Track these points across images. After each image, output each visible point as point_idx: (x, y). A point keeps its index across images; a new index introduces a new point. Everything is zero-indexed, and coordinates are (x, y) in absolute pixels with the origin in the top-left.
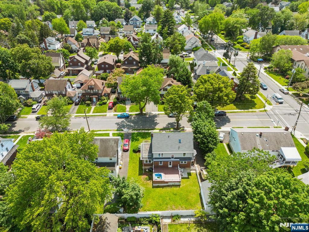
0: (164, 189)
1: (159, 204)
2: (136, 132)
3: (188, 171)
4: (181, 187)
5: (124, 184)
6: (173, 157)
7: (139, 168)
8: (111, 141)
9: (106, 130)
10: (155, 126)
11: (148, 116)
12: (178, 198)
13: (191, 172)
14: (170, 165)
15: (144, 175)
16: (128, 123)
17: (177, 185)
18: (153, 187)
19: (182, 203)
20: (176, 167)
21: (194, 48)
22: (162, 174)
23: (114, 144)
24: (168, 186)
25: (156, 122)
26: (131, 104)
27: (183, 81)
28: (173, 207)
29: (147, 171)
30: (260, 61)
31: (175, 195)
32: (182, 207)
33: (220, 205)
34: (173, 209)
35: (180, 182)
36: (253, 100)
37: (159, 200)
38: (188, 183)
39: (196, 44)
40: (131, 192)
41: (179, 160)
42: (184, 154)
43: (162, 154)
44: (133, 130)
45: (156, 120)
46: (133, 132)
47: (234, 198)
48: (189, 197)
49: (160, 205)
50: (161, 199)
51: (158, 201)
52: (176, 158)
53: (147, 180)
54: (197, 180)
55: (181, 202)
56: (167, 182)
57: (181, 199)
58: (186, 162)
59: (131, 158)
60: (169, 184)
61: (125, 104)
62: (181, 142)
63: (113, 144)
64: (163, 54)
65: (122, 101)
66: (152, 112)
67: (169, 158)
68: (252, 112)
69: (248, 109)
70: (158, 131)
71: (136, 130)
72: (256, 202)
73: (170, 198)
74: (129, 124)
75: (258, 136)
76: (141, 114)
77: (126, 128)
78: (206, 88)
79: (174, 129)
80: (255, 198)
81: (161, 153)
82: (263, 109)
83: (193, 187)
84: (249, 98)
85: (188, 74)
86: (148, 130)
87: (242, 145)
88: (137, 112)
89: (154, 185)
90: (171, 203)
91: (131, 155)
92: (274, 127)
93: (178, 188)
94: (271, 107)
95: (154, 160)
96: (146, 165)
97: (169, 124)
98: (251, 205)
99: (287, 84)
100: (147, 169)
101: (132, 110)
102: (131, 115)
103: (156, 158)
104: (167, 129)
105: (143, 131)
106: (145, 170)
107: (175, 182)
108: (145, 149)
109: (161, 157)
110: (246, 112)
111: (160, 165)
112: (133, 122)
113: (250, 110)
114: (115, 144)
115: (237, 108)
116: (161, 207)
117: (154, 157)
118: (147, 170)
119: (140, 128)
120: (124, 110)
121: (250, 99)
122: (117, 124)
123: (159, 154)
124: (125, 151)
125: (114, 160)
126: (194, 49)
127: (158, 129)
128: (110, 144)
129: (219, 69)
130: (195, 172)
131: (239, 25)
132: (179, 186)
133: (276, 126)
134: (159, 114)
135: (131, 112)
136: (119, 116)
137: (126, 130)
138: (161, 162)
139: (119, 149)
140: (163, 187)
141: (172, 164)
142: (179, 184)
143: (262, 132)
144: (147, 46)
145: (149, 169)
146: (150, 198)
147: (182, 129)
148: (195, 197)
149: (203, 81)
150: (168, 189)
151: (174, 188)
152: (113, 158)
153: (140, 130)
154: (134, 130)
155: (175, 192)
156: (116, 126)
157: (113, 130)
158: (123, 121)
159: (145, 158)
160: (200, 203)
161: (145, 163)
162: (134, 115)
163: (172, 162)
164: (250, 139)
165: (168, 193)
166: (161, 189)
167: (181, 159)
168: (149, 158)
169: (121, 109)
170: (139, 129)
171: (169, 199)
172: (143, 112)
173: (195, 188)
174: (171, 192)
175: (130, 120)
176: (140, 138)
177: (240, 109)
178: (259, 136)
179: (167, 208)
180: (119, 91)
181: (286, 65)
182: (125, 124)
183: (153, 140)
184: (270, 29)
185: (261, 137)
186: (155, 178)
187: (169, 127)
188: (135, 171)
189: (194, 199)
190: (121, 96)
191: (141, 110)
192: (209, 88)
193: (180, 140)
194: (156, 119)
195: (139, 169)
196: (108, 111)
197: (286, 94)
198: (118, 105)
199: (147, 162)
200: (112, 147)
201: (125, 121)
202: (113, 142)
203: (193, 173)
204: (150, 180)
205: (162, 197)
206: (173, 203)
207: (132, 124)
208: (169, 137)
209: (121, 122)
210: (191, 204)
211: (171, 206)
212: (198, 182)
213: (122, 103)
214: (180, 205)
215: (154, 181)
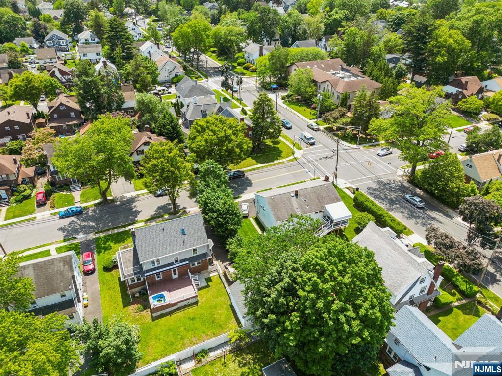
0: (174, 316)
1: (169, 343)
2: (102, 235)
3: (206, 275)
4: (199, 303)
5: (98, 332)
6: (176, 261)
7: (122, 295)
8: (56, 262)
9: (42, 246)
10: (136, 216)
11: (118, 203)
12: (198, 324)
13: (211, 275)
14: (175, 274)
15: (133, 304)
16: (83, 224)
17: (192, 303)
18: (154, 319)
19: (207, 329)
20: (185, 275)
21: (173, 78)
22: (165, 293)
23: (64, 266)
24: (179, 309)
25: (136, 211)
26: (82, 187)
27: (167, 133)
28: (194, 339)
29: (136, 295)
30: (274, 89)
31: (193, 319)
32: (207, 335)
33: (263, 312)
35: (197, 296)
36: (276, 146)
37: (168, 337)
38: (209, 294)
39: (176, 71)
40: (115, 340)
41: (188, 262)
42: (195, 250)
43: (158, 261)
44: (96, 233)
45: (135, 206)
46: (97, 236)
47: (280, 295)
48: (215, 316)
49: (172, 344)
50: (170, 333)
51: (166, 339)
52: (182, 261)
53: (141, 311)
54: (222, 285)
55: (204, 328)
56: (176, 304)
57: (204, 323)
58: (200, 263)
59: (103, 283)
60: (180, 305)
61: (69, 190)
62: (186, 232)
63: (62, 268)
64: (123, 93)
65: (62, 187)
66: (125, 195)
67: (172, 264)
68: (279, 163)
69: (272, 161)
70: (142, 224)
71: (101, 232)
72: (309, 292)
73: (186, 326)
74: (86, 224)
75: (293, 197)
76: (106, 203)
77: (81, 233)
78: (206, 140)
79: (170, 214)
80: (307, 287)
81: (155, 259)
82: (292, 157)
83: (218, 298)
84: (271, 144)
85: (173, 121)
86: (125, 226)
87: (275, 215)
88: (96, 199)
89: (154, 315)
90: (190, 334)
91: (101, 278)
92: (311, 180)
93: (195, 308)
94: (302, 152)
95: (145, 275)
96: (132, 287)
97: (159, 208)
98: (304, 297)
99: (314, 117)
100: (136, 293)
101: (87, 199)
102: (86, 208)
103: (148, 271)
104: (158, 218)
105: (116, 231)
106: (133, 295)
107: (189, 299)
108: (125, 261)
109: (156, 265)
110: (271, 165)
111: (157, 279)
112: (93, 219)
113: (276, 162)
114: (66, 267)
115: (257, 162)
116: (174, 347)
117: (144, 269)
119: (108, 226)
120: (70, 201)
121: (272, 146)
122: (62, 229)
123: (153, 263)
124: (88, 273)
125: (70, 294)
126: (175, 80)
127: (141, 221)
128: (56, 269)
129: (220, 107)
130: (216, 273)
131: (234, 37)
132: (196, 303)
133: (313, 177)
134: (138, 196)
135: (86, 202)
136: (63, 213)
137: (82, 236)
138: (158, 274)
139: (76, 274)
140: (170, 313)
141: (177, 271)
142: (196, 300)
143: (297, 189)
144: (90, 82)
145: (140, 292)
146: (151, 339)
147: (182, 211)
148: (225, 312)
149: (199, 128)
150: (180, 314)
151: (190, 310)
152: (67, 293)
153: (108, 230)
154: (99, 232)
155: (192, 316)
156: (61, 233)
157: (57, 242)
158: (73, 221)
159: (129, 275)
160: (234, 320)
161: (130, 283)
162: (91, 206)
163: (176, 269)
164: (284, 204)
165: (180, 320)
166: (168, 317)
167: (191, 260)
168: (135, 274)
169: (64, 202)
170: (106, 228)
171: (185, 329)
172: (108, 198)
173: (222, 299)
174: (184, 317)
175: (86, 217)
176: (112, 244)
177: (263, 163)
178: (295, 197)
179: (185, 344)
180: (52, 169)
181: (309, 89)
182: (79, 227)
183: (136, 241)
184: (278, 40)
185: (297, 197)
186: (153, 302)
187: (160, 213)
188: (115, 303)
189: (223, 316)
190: (59, 178)
191: (104, 194)
192: (212, 140)
193: (183, 231)
194: (134, 204)
195: (122, 297)
196: (37, 210)
197: (316, 131)
198: (56, 196)
199: (133, 281)
200: (62, 273)
201: (75, 220)
202: (61, 264)
203: (214, 276)
204: (145, 310)
205: (172, 330)
206: (192, 335)
207: (91, 223)
208: (163, 229)
209: (69, 224)
210: (220, 326)
211: (190, 340)
212: (225, 288)
213: (64, 190)
214: (204, 333)
215: (154, 309)
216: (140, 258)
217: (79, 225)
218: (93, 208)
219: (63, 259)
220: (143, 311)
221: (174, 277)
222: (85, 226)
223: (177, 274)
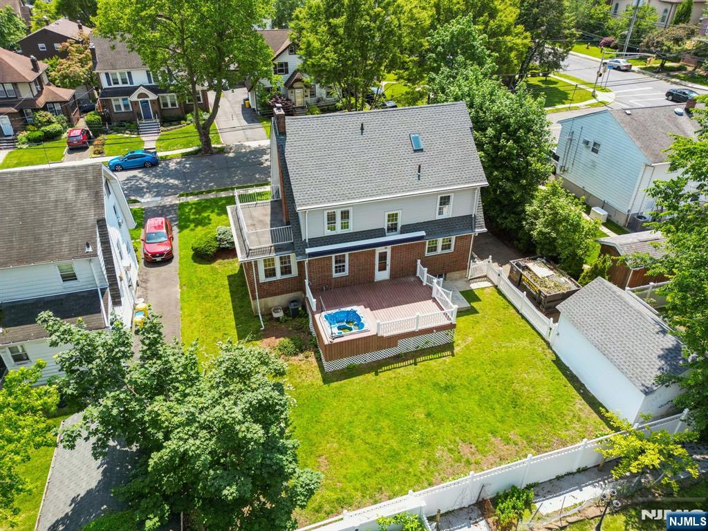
0: (385, 375)
1: (385, 452)
2: (192, 199)
3: (461, 285)
4: (457, 350)
6: (393, 227)
7: (236, 314)
8: (56, 180)
11: (231, 155)
12: (468, 404)
13: (474, 286)
14: (382, 268)
15: (267, 336)
16: (156, 181)
17: (438, 345)
18: (328, 378)
19: (502, 422)
20: (407, 275)
22: (360, 310)
23: (78, 191)
26: (162, 128)
28: (465, 450)
29: (275, 315)
31: (449, 388)
32: (507, 441)
34: (468, 462)
35: (452, 328)
36: (551, 86)
37: (379, 432)
38: (481, 330)
41: (423, 233)
42: (445, 199)
43: (345, 214)
44: (181, 196)
46: (183, 200)
48: (517, 387)
49: (395, 456)
50: (385, 423)
51: (372, 437)
52: (406, 229)
53: (290, 354)
54: (513, 311)
55: (491, 419)
56: (392, 341)
57: (484, 401)
60: (403, 346)
61: (137, 130)
62: (422, 145)
63: (70, 195)
65: (122, 125)
66: (247, 144)
67: (379, 232)
68: (569, 109)
71: (192, 194)
73: (432, 407)
74: (162, 181)
75: (680, 115)
77: (147, 195)
81: (338, 204)
82: (594, 101)
83: (510, 341)
86: (245, 188)
88: (187, 147)
89: (329, 366)
90: (447, 431)
93: (448, 360)
94: (612, 95)
95: (308, 251)
96: (267, 290)
100: (276, 310)
101: (168, 144)
102: (164, 158)
103: (315, 242)
106: (268, 315)
107: (429, 331)
109: (339, 228)
111: (335, 275)
112: (175, 174)
114: (84, 194)
116: (402, 466)
117: (307, 233)
118: (280, 314)
119: (207, 187)
120: (134, 147)
123: (331, 217)
125: (89, 274)
128: (53, 197)
132: (449, 347)
135: (166, 150)
136: (117, 164)
137: (149, 200)
138: (340, 256)
139: (108, 214)
140: (375, 367)
141: (389, 258)
142: (448, 338)
145: (285, 310)
146: (324, 433)
148: (547, 383)
150: (406, 372)
151: (432, 363)
152: (80, 267)
153: (207, 192)
154: (187, 195)
155: (442, 379)
158: (135, 176)
159: (262, 251)
160: (580, 403)
161: (262, 278)
162: (176, 157)
163: (388, 249)
165: (409, 387)
166: (370, 376)
167: (431, 227)
168: (278, 249)
169: (123, 147)
170: (204, 189)
171: (428, 415)
172: (213, 146)
173: (525, 342)
174: (420, 381)
175: (163, 172)
176: (212, 216)
178: (685, 115)
179: (437, 463)
182: (145, 185)
183: (288, 149)
185: (691, 117)
186: (326, 329)
188: (217, 330)
189: (542, 391)
190: (118, 107)
191: (204, 130)
193: (416, 141)
195: (236, 318)
196: (68, 156)
198: (108, 138)
199: (270, 273)
200: (68, 208)
201: (140, 175)
202: (71, 185)
203: (483, 289)
204: (302, 351)
205: (387, 415)
206: (455, 434)
207: (172, 181)
208: (362, 129)
209: (126, 180)
210: (543, 416)
211: (450, 450)
212: (523, 317)
213: (125, 130)
214: (493, 433)
215: (331, 345)
216: (297, 195)
217: (146, 182)
218: (178, 160)
219: (76, 173)
220: (296, 354)
221: (382, 276)
222: (158, 185)
223: (388, 268)
